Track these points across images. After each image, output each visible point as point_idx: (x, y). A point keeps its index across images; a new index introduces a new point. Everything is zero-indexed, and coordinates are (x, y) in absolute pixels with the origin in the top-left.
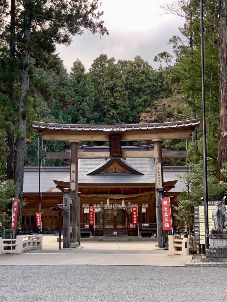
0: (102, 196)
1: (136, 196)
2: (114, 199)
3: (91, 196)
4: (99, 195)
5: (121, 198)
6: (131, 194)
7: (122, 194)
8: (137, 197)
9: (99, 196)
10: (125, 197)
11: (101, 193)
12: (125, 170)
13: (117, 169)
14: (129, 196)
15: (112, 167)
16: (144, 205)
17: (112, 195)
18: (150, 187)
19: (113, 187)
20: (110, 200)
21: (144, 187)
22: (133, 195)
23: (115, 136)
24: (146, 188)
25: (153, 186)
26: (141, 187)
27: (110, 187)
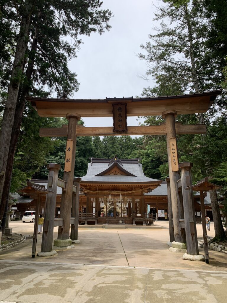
0: (105, 192)
2: (114, 195)
3: (97, 192)
4: (103, 191)
6: (127, 190)
12: (123, 173)
14: (125, 192)
15: (113, 170)
16: (136, 199)
17: (113, 191)
18: (142, 185)
19: (113, 185)
20: (111, 195)
21: (137, 185)
22: (129, 191)
23: (119, 106)
24: (138, 186)
25: (144, 185)
26: (135, 185)
27: (111, 185)
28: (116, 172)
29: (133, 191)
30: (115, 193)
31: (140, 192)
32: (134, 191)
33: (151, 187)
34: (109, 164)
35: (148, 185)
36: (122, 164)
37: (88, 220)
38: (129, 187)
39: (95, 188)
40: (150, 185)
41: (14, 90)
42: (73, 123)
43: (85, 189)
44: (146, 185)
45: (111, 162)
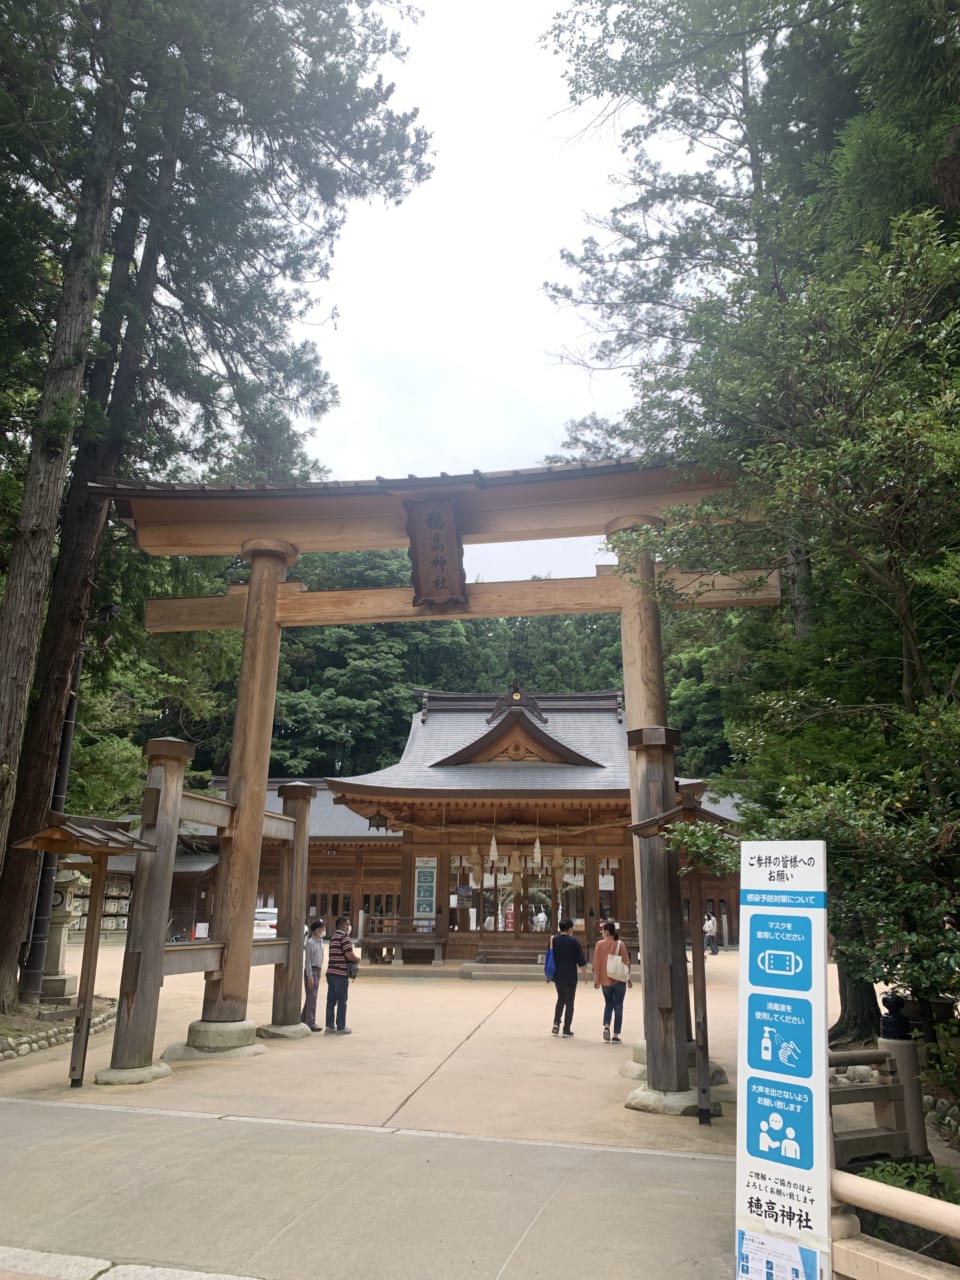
0: (475, 829)
1: (578, 830)
2: (510, 843)
3: (444, 830)
4: (467, 826)
9: (467, 829)
10: (547, 832)
12: (547, 755)
13: (522, 751)
14: (557, 832)
15: (507, 743)
17: (504, 827)
18: (621, 801)
19: (505, 801)
20: (498, 843)
21: (603, 802)
22: (570, 828)
23: (432, 508)
24: (608, 805)
26: (595, 802)
28: (517, 748)
29: (590, 828)
30: (514, 832)
31: (620, 831)
34: (489, 716)
36: (545, 715)
37: (406, 947)
38: (572, 811)
39: (434, 813)
42: (266, 576)
45: (498, 708)
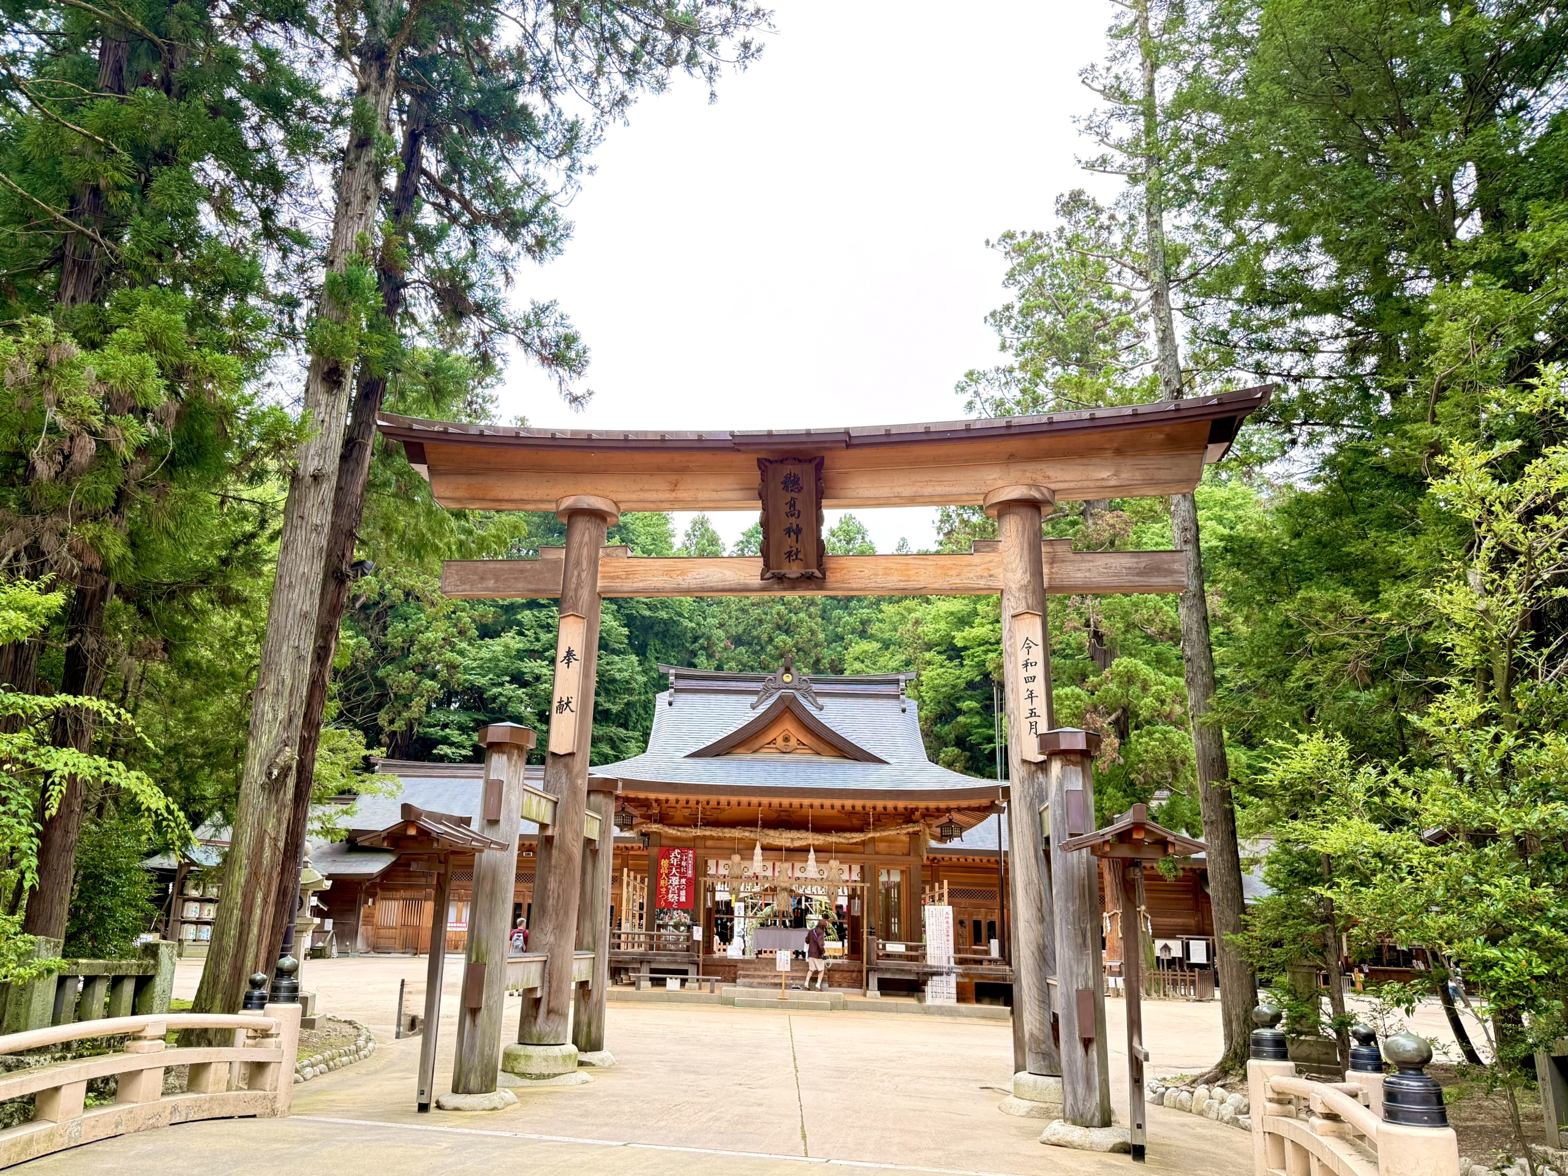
0: (736, 833)
1: (858, 837)
2: (779, 849)
3: (699, 832)
4: (726, 830)
5: (803, 843)
6: (840, 829)
7: (807, 830)
8: (863, 843)
9: (728, 833)
10: (820, 839)
11: (732, 824)
12: (822, 747)
13: (793, 742)
14: (833, 839)
15: (776, 733)
16: (884, 872)
17: (772, 832)
18: (912, 804)
19: (775, 801)
20: (763, 848)
21: (890, 804)
22: (848, 835)
23: (789, 469)
24: (895, 808)
25: (922, 805)
26: (880, 804)
27: (765, 800)
28: (786, 739)
29: (871, 835)
30: (783, 838)
31: (906, 839)
32: (875, 830)
33: (956, 817)
34: (754, 699)
35: (943, 805)
36: (821, 701)
37: (654, 966)
38: (853, 812)
39: (687, 812)
40: (953, 804)
41: (330, 391)
42: (586, 539)
43: (642, 816)
44: (932, 805)
45: (766, 690)
